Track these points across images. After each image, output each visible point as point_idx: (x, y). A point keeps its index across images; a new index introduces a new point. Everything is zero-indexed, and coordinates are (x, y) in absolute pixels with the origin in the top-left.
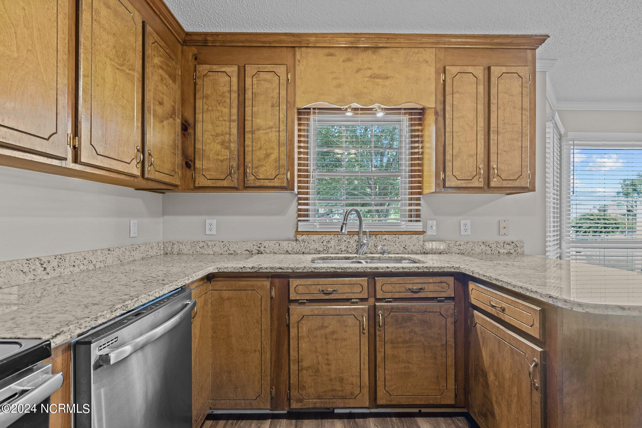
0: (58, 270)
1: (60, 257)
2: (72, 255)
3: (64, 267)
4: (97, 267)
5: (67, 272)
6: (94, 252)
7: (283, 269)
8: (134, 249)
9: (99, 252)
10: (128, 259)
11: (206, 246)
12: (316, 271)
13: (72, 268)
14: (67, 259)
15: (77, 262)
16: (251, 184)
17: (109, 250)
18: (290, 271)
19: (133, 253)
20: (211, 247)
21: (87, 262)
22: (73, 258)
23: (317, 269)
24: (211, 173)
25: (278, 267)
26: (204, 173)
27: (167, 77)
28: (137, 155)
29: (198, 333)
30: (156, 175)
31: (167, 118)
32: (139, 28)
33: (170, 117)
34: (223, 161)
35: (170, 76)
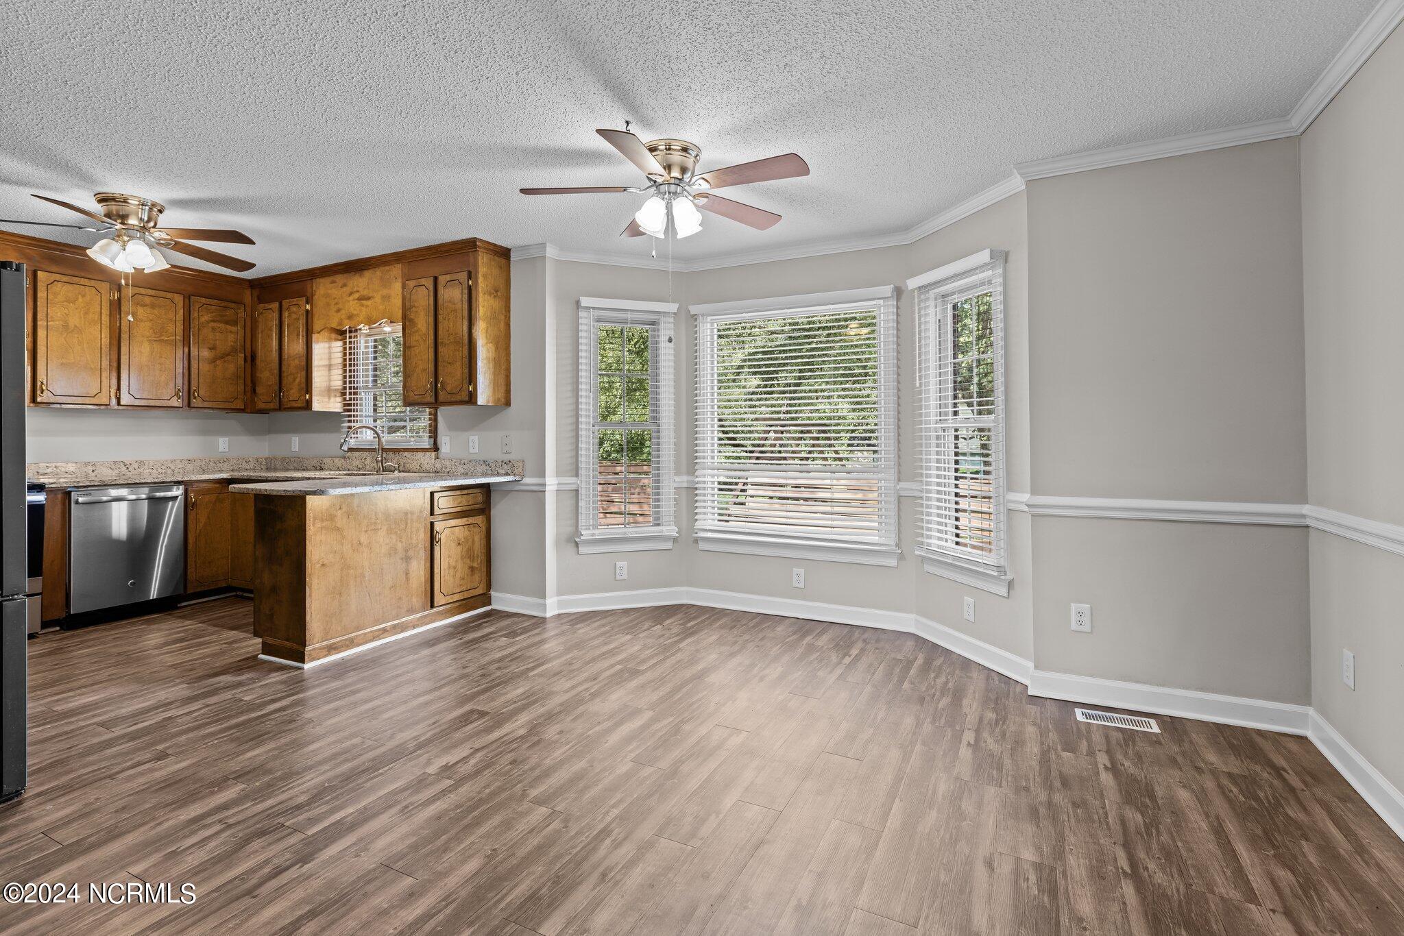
0: (138, 470)
3: (143, 469)
4: (176, 471)
6: (171, 462)
8: (222, 461)
9: (178, 462)
10: (213, 469)
11: (290, 462)
13: (151, 471)
14: (147, 463)
15: (155, 466)
16: (285, 405)
17: (189, 460)
19: (219, 465)
21: (165, 468)
22: (152, 463)
24: (264, 396)
26: (261, 397)
27: (222, 326)
28: (178, 394)
29: (203, 520)
30: (206, 404)
31: (222, 358)
32: (180, 304)
33: (227, 355)
34: (270, 386)
35: (227, 323)
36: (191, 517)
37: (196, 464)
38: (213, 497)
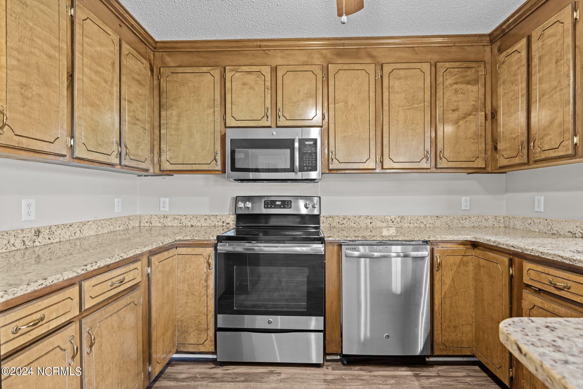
0: (400, 224)
1: (401, 217)
2: (409, 217)
3: (404, 223)
4: (427, 226)
5: (406, 225)
6: (425, 217)
7: (515, 248)
8: (464, 219)
9: (429, 218)
10: (457, 225)
11: (532, 223)
12: (543, 256)
13: (409, 224)
14: (406, 218)
15: (412, 221)
16: (537, 157)
17: (438, 217)
18: (520, 251)
19: (462, 222)
20: (536, 224)
21: (420, 222)
22: (410, 219)
23: (543, 254)
24: (507, 152)
25: (511, 245)
26: (503, 153)
27: (464, 86)
28: (427, 156)
29: (448, 281)
30: (451, 165)
31: (464, 118)
32: (428, 73)
33: (470, 114)
34: (515, 139)
35: (468, 83)
36: (437, 277)
37: (443, 220)
38: (458, 259)
